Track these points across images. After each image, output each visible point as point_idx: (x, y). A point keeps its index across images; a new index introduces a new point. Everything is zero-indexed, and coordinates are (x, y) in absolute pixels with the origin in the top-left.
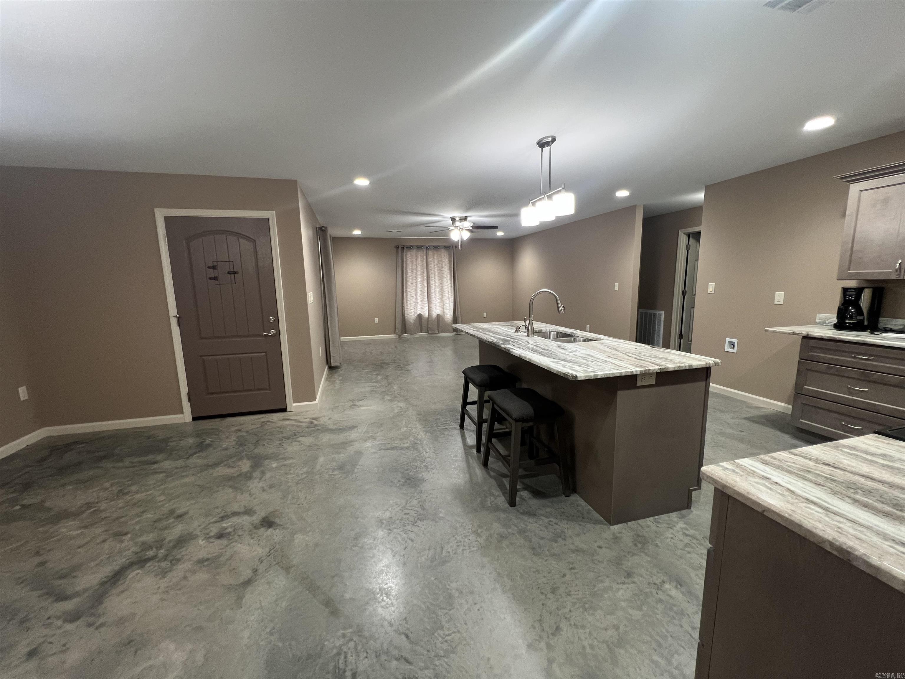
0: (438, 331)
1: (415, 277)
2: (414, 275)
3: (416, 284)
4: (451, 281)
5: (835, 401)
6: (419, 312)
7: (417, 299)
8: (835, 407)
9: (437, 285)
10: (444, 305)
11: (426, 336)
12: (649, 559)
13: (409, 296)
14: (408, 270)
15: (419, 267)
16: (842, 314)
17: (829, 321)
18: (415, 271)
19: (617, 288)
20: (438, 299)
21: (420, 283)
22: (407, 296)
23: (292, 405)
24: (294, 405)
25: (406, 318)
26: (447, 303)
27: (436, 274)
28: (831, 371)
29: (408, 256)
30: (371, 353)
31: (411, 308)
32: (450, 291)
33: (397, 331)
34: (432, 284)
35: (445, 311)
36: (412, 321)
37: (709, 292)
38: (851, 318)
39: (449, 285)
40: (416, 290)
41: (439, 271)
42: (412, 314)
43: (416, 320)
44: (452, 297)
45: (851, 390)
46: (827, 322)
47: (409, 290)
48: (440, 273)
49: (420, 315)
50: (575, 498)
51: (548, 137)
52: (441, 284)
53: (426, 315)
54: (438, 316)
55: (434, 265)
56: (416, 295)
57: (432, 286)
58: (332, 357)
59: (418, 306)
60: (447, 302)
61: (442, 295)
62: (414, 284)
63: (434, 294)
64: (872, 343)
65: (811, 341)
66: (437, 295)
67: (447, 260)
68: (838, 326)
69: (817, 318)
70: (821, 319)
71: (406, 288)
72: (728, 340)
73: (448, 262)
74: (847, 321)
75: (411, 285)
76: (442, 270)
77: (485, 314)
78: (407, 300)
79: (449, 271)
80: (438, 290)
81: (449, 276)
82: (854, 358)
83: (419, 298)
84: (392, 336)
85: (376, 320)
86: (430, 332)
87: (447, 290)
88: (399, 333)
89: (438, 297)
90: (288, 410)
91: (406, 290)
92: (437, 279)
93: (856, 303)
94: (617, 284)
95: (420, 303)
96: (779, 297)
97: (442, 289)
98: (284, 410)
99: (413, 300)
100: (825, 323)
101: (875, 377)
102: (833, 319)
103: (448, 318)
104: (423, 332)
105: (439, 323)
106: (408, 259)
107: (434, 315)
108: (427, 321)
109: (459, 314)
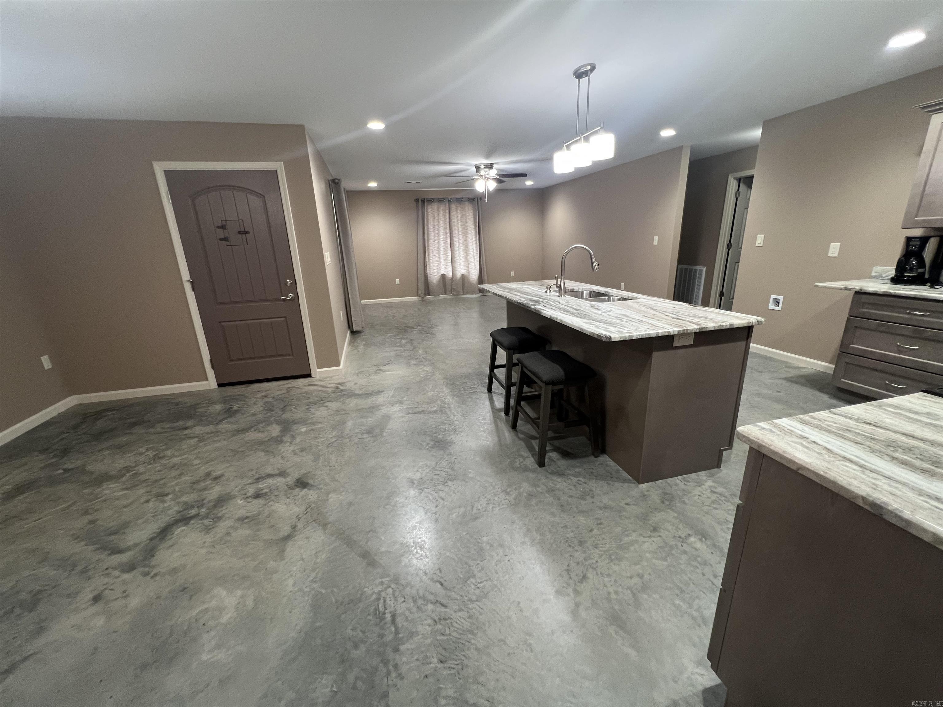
0: (463, 293)
1: (437, 234)
2: (437, 232)
3: (439, 242)
4: (476, 237)
5: (881, 359)
6: (443, 272)
7: (440, 258)
8: (880, 365)
9: (461, 242)
10: (468, 264)
11: (451, 297)
12: (676, 515)
13: (431, 255)
14: (430, 226)
15: (441, 222)
16: (901, 267)
17: (887, 274)
18: (436, 227)
19: (656, 242)
20: (463, 257)
21: (442, 240)
22: (429, 255)
23: (316, 370)
24: (319, 370)
25: (429, 278)
26: (471, 262)
27: (460, 229)
28: (882, 329)
29: (429, 211)
30: (394, 316)
31: (434, 268)
32: (474, 248)
33: (420, 293)
34: (456, 241)
35: (470, 270)
36: (435, 282)
37: (757, 245)
38: (911, 270)
39: (474, 242)
40: (439, 248)
41: (463, 227)
42: (435, 274)
43: (439, 281)
44: (477, 255)
45: (900, 348)
46: (884, 276)
47: (431, 248)
48: (463, 229)
49: (443, 275)
50: (605, 459)
51: (588, 65)
53: (450, 275)
54: (463, 276)
55: (458, 220)
56: (439, 253)
57: (455, 243)
58: (353, 321)
59: (442, 265)
60: (473, 260)
61: (467, 253)
62: (437, 241)
63: (458, 252)
64: (931, 298)
65: (864, 296)
66: (462, 253)
67: (472, 214)
68: (897, 280)
69: (874, 271)
70: (878, 273)
71: (428, 246)
72: (773, 296)
73: (472, 216)
74: (906, 274)
75: (433, 243)
76: (466, 225)
77: (512, 273)
78: (429, 259)
79: (473, 227)
80: (462, 248)
81: (473, 232)
82: (909, 313)
83: (442, 256)
84: (415, 298)
85: (398, 281)
86: (455, 293)
87: (471, 247)
88: (423, 295)
89: (462, 256)
90: (313, 375)
91: (428, 249)
92: (461, 236)
93: (919, 255)
94: (656, 238)
95: (443, 263)
96: (834, 249)
97: (466, 247)
98: (309, 376)
99: (436, 259)
100: (882, 277)
101: (929, 334)
102: (891, 272)
103: (474, 278)
104: (447, 293)
105: (463, 284)
106: (429, 213)
107: (459, 275)
108: (451, 281)
109: (485, 273)
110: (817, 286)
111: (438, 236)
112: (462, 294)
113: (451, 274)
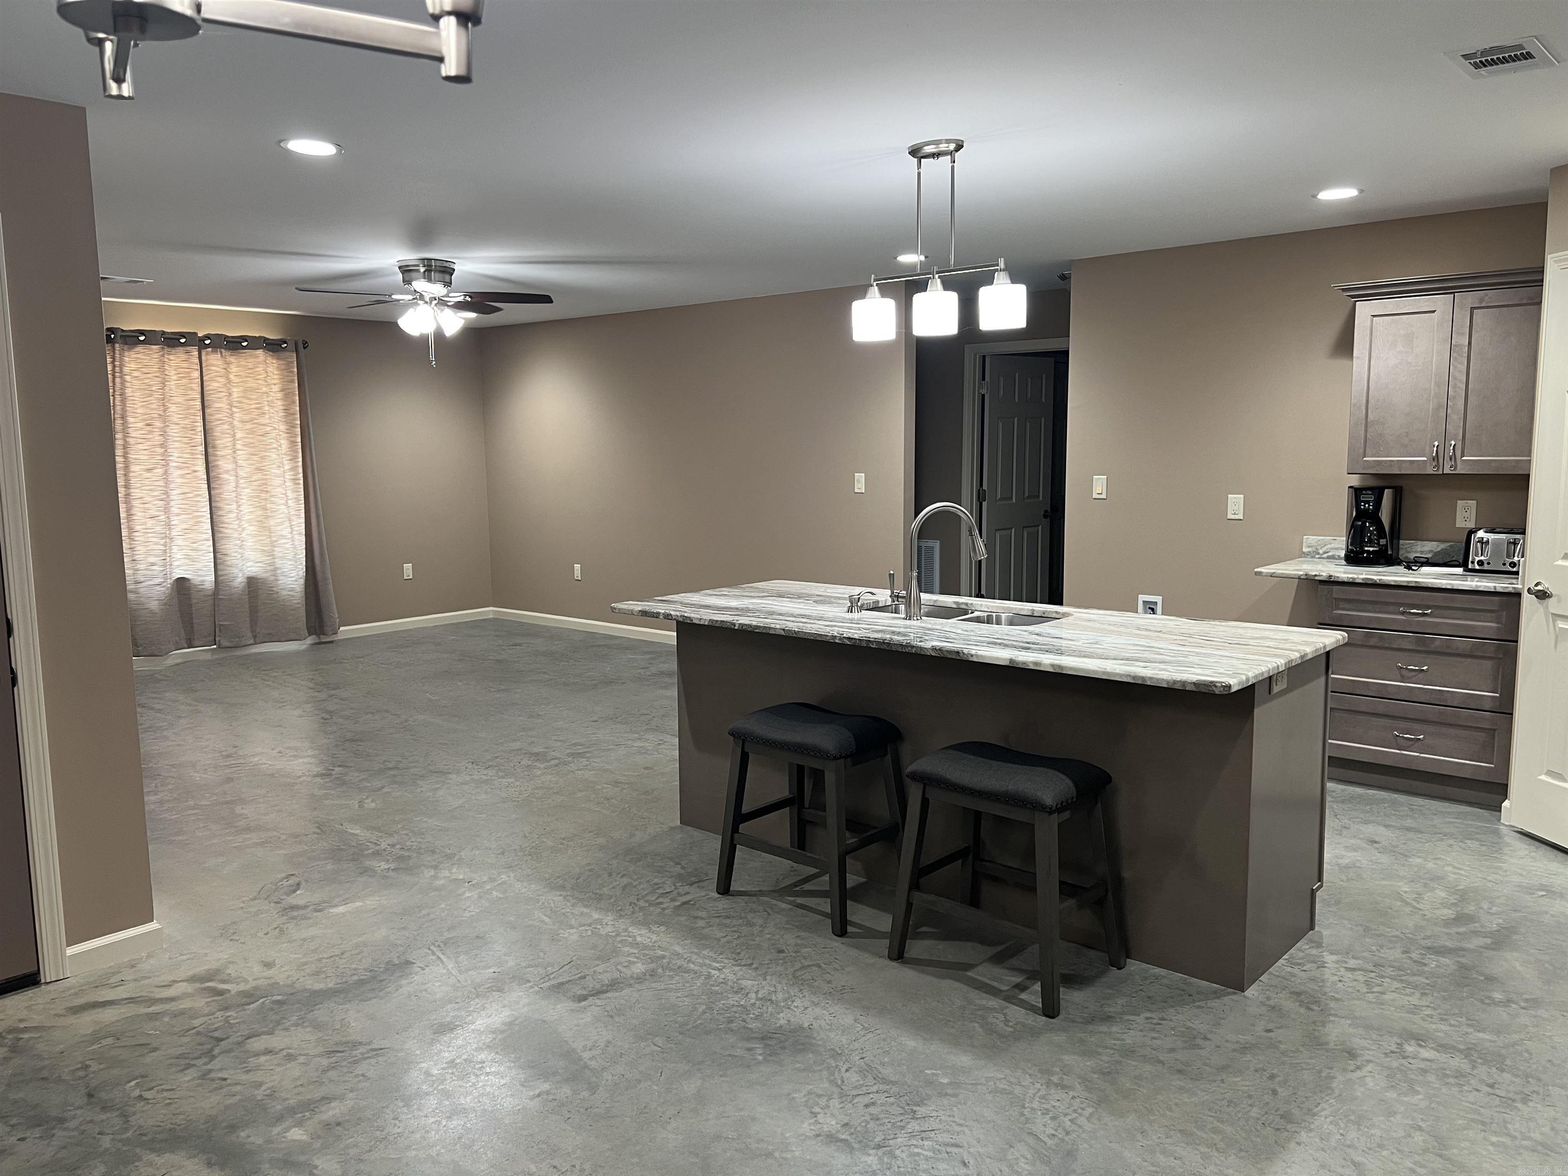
0: (255, 637)
1: (162, 445)
2: (158, 439)
3: (166, 473)
4: (294, 459)
5: (1382, 694)
6: (178, 574)
7: (168, 525)
8: (1381, 705)
9: (241, 473)
10: (273, 544)
11: (208, 656)
13: (138, 514)
14: (131, 420)
15: (173, 408)
16: (1357, 534)
17: (1324, 549)
18: (158, 424)
19: (860, 485)
20: (249, 521)
21: (178, 468)
22: (129, 515)
23: (63, 953)
24: (71, 951)
25: (134, 596)
26: (283, 537)
27: (239, 435)
28: (1372, 642)
29: (126, 370)
31: (149, 559)
32: (290, 495)
34: (227, 472)
35: (279, 563)
36: (154, 605)
37: (1095, 496)
38: (1371, 542)
39: (288, 475)
40: (166, 493)
41: (248, 426)
42: (157, 581)
43: (166, 603)
44: (298, 516)
45: (1403, 672)
46: (1321, 552)
47: (135, 493)
48: (251, 432)
49: (181, 581)
52: (258, 469)
53: (204, 578)
54: (252, 582)
55: (231, 405)
56: (167, 510)
57: (224, 476)
59: (175, 549)
60: (286, 532)
61: (265, 509)
62: (160, 471)
63: (234, 506)
64: (1430, 586)
65: (1335, 588)
66: (246, 508)
67: (276, 388)
68: (1354, 558)
69: (1304, 544)
70: (1312, 546)
71: (127, 486)
72: (1142, 598)
73: (279, 395)
74: (1366, 549)
75: (148, 475)
76: (262, 421)
77: (408, 567)
78: (131, 530)
79: (283, 427)
80: (248, 492)
81: (285, 444)
82: (1403, 613)
83: (175, 521)
86: (225, 643)
87: (280, 490)
89: (247, 517)
90: (48, 972)
91: (128, 495)
92: (242, 455)
93: (1374, 517)
94: (860, 477)
95: (179, 541)
96: (1235, 505)
97: (263, 489)
99: (158, 529)
100: (1318, 554)
101: (1437, 643)
102: (1339, 544)
103: (292, 590)
104: (196, 643)
105: (254, 611)
106: (128, 378)
107: (239, 580)
108: (211, 602)
109: (326, 573)
110: (1260, 573)
111: (163, 454)
112: (252, 641)
113: (212, 578)
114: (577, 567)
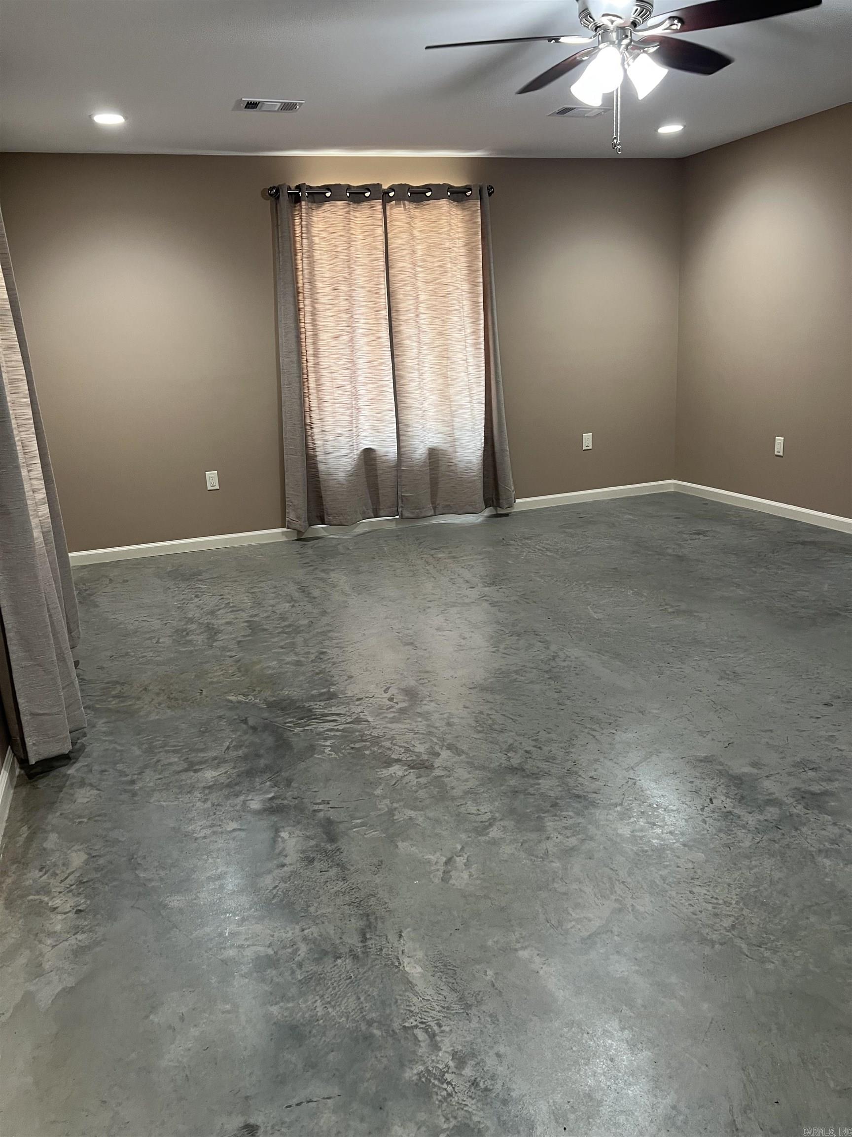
0: (435, 508)
1: (347, 311)
2: (344, 304)
3: (352, 339)
4: (475, 322)
6: (366, 443)
7: (355, 395)
9: (425, 339)
10: (452, 414)
11: (393, 526)
13: (327, 385)
14: (319, 284)
15: (359, 271)
18: (344, 288)
20: (430, 390)
21: (364, 335)
22: (318, 385)
25: (321, 467)
26: (462, 406)
27: (422, 297)
29: (314, 231)
30: (212, 632)
31: (339, 430)
32: (471, 360)
33: (291, 516)
34: (409, 338)
35: (457, 434)
36: (341, 476)
39: (470, 341)
40: (352, 362)
41: (431, 287)
42: (344, 452)
43: (354, 474)
44: (478, 384)
47: (325, 362)
48: (434, 293)
49: (368, 452)
52: (441, 334)
53: (388, 449)
54: (433, 453)
55: (414, 264)
56: (353, 379)
57: (407, 342)
58: (24, 719)
59: (362, 419)
60: (465, 401)
61: (445, 376)
62: (345, 338)
63: (416, 374)
66: (428, 376)
67: (460, 243)
71: (316, 355)
73: (463, 251)
75: (334, 343)
76: (445, 280)
77: (588, 437)
78: (320, 400)
79: (466, 287)
80: (430, 359)
81: (467, 304)
83: (362, 391)
84: (276, 534)
85: (212, 479)
86: (406, 513)
87: (460, 356)
88: (300, 524)
89: (429, 386)
91: (317, 364)
92: (424, 319)
95: (366, 411)
97: (445, 355)
99: (344, 399)
103: (470, 462)
104: (382, 513)
105: (434, 483)
106: (316, 240)
107: (419, 449)
108: (394, 473)
109: (504, 447)
111: (348, 321)
112: (432, 513)
113: (395, 449)
114: (780, 440)
